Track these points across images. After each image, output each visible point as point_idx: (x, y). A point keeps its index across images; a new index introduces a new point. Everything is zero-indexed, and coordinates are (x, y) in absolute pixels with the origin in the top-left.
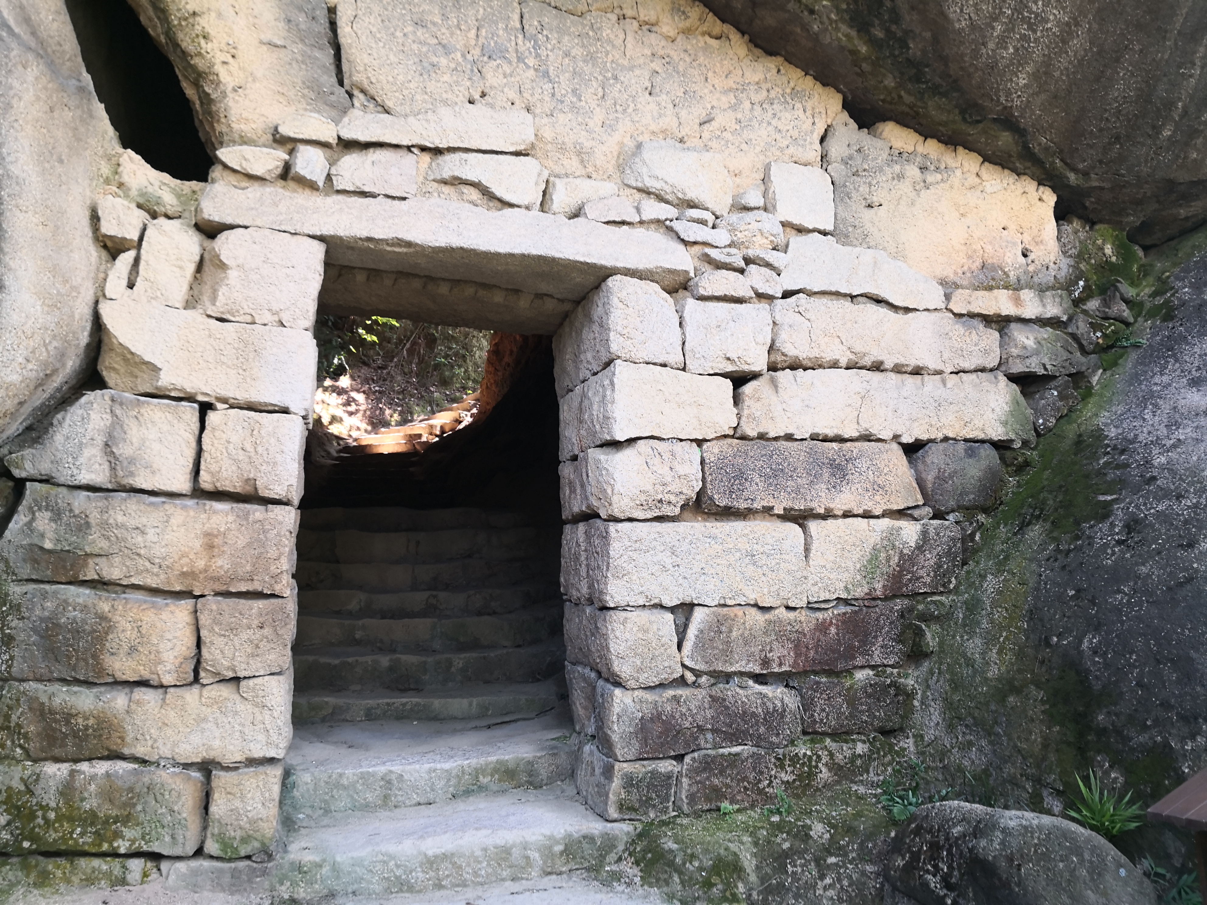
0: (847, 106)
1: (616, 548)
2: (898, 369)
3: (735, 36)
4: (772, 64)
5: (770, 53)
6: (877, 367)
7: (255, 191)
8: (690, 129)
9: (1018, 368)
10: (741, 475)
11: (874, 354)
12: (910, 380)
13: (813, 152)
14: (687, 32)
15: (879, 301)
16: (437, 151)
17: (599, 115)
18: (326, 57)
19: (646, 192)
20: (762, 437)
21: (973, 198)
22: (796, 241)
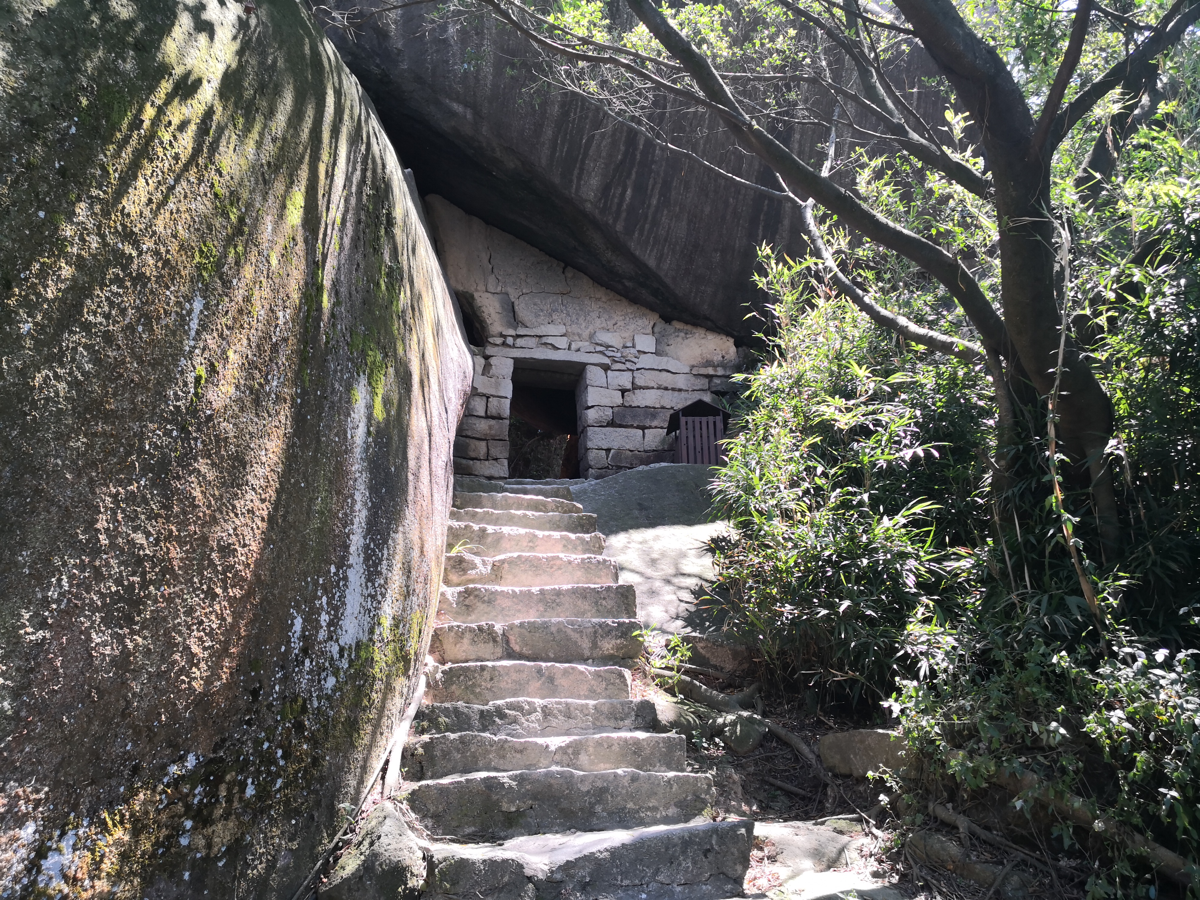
0: (661, 317)
1: (589, 433)
2: (673, 389)
3: (624, 300)
4: (636, 307)
5: (636, 303)
6: (666, 389)
7: (496, 349)
8: (610, 326)
9: (714, 389)
10: (624, 416)
11: (665, 385)
12: (676, 393)
13: (649, 330)
14: (610, 300)
15: (668, 371)
16: (540, 337)
17: (584, 324)
18: (511, 315)
19: (597, 344)
20: (630, 406)
21: (703, 341)
22: (642, 356)
